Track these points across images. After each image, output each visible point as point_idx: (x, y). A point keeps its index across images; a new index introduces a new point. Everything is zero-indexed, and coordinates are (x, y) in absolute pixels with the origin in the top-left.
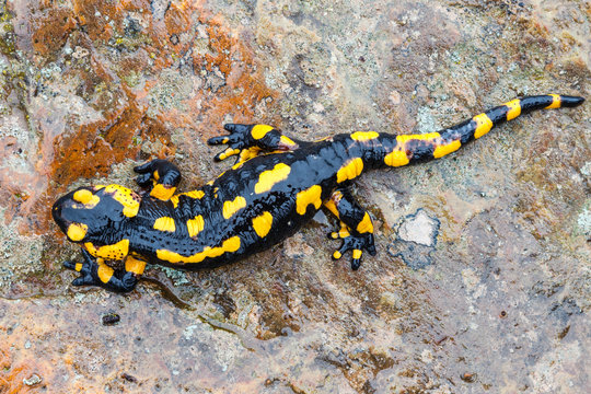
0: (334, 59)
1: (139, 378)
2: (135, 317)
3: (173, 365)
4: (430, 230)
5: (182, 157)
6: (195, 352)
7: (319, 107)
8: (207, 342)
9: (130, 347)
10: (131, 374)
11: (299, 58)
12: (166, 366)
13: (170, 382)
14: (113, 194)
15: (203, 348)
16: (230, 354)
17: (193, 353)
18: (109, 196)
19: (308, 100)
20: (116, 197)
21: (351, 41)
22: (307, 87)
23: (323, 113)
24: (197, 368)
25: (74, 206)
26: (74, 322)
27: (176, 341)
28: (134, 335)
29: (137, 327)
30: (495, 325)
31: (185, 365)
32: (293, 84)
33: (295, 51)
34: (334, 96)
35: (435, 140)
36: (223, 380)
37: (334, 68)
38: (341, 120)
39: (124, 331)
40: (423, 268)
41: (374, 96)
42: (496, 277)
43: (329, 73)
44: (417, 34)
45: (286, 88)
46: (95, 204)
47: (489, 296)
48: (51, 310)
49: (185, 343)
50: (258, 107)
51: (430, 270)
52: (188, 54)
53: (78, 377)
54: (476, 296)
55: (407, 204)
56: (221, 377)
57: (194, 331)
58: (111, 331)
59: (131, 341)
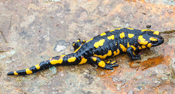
0: (79, 84)
1: (141, 14)
2: (142, 28)
3: (132, 17)
4: (57, 48)
5: (127, 63)
6: (126, 21)
7: (85, 73)
8: (122, 23)
9: (144, 21)
10: (143, 15)
11: (90, 84)
12: (134, 17)
13: (133, 13)
15: (123, 22)
16: (116, 21)
17: (126, 20)
18: (147, 40)
19: (88, 75)
20: (145, 40)
21: (74, 89)
22: (88, 78)
23: (84, 72)
24: (125, 17)
25: (157, 38)
26: (159, 26)
27: (131, 23)
28: (142, 24)
29: (142, 26)
30: (42, 29)
31: (128, 17)
32: (92, 78)
33: (91, 86)
34: (80, 75)
35: (52, 60)
36: (118, 14)
37: (79, 82)
38: (79, 70)
39: (145, 24)
40: (60, 40)
41: (68, 75)
42: (40, 40)
43: (81, 81)
44: (53, 89)
45: (94, 77)
46: (151, 38)
47: (43, 35)
48: (166, 28)
49: (129, 23)
50: (103, 74)
51: (58, 40)
52: (123, 84)
53: (158, 14)
54: (47, 35)
55: (62, 53)
56: (119, 15)
57: (126, 26)
58: (149, 24)
59: (143, 22)
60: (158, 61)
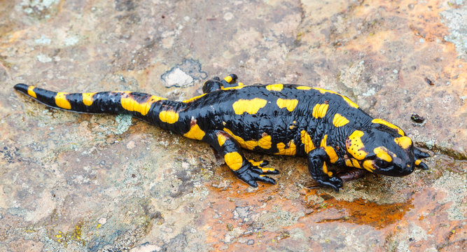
0: (152, 185)
1: (422, 79)
2: (400, 115)
3: (394, 77)
4: (171, 75)
5: (300, 185)
6: (375, 79)
7: (185, 165)
8: (363, 82)
9: (416, 99)
10: (426, 84)
11: (174, 196)
12: (399, 78)
13: (403, 68)
14: (362, 149)
15: (368, 80)
16: (353, 70)
17: (376, 79)
18: (365, 150)
19: (189, 173)
20: (361, 145)
21: (133, 189)
22: (184, 180)
23: (185, 161)
24: (380, 69)
25: (395, 156)
26: (444, 128)
27: (382, 91)
28: (408, 104)
29: (403, 109)
30: (173, 14)
31: (387, 73)
32: (192, 184)
33: (174, 202)
34: (170, 165)
35: (127, 97)
36: (367, 56)
37: (156, 180)
38: (177, 151)
39: (414, 110)
40: (192, 59)
41: (144, 153)
42: (151, 37)
43: (162, 179)
44: (85, 168)
45: (197, 185)
46: (379, 148)
47: (165, 30)
48: (455, 141)
49: (378, 87)
50: (226, 186)
51: (190, 56)
52: (248, 232)
53: (463, 98)
54: (172, 33)
55: (173, 93)
56: (368, 58)
57: (366, 92)
58: (422, 114)
59: (413, 101)
60: (373, 216)
